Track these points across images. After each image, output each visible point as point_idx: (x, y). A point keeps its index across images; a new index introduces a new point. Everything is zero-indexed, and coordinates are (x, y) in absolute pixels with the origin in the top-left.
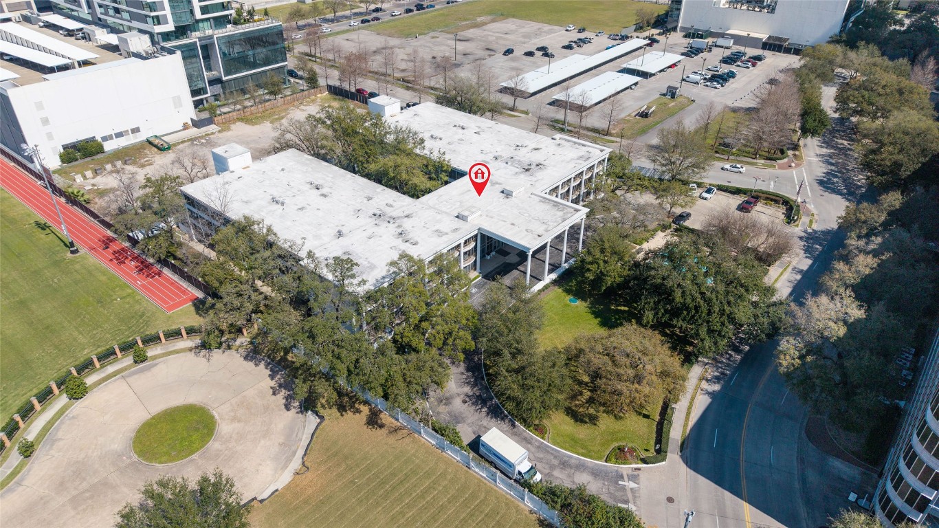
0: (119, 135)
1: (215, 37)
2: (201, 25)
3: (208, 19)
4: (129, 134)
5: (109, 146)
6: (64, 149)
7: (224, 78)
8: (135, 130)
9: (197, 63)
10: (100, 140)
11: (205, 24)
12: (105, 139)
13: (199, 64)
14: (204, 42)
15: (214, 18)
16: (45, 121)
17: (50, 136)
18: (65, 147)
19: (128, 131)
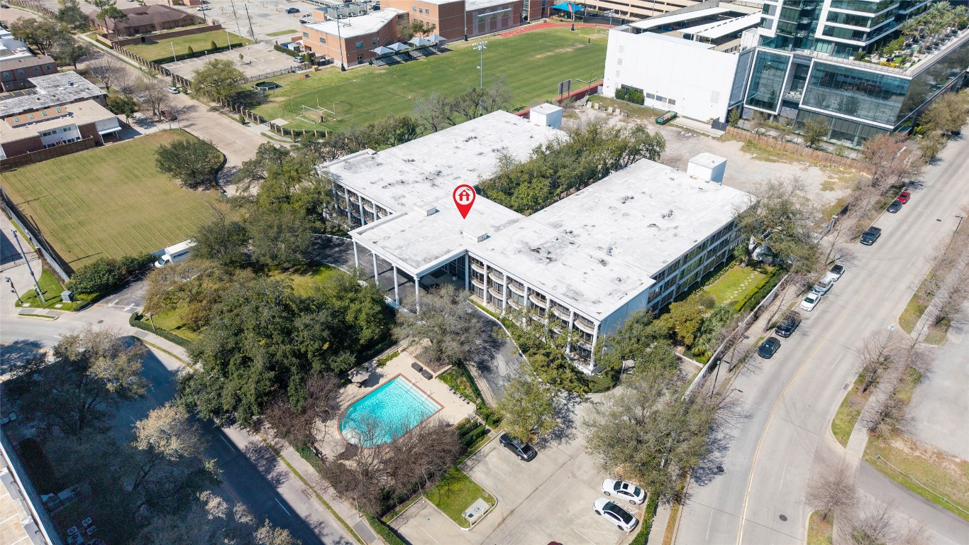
0: (659, 98)
1: (813, 60)
2: (820, 45)
3: (829, 42)
4: (666, 102)
5: (649, 103)
6: (622, 87)
7: (800, 106)
8: (672, 102)
9: (780, 77)
10: (645, 94)
11: (825, 46)
12: (649, 96)
13: (781, 80)
14: (799, 61)
15: (837, 44)
16: (620, 62)
17: (618, 73)
18: (623, 87)
19: (666, 99)
